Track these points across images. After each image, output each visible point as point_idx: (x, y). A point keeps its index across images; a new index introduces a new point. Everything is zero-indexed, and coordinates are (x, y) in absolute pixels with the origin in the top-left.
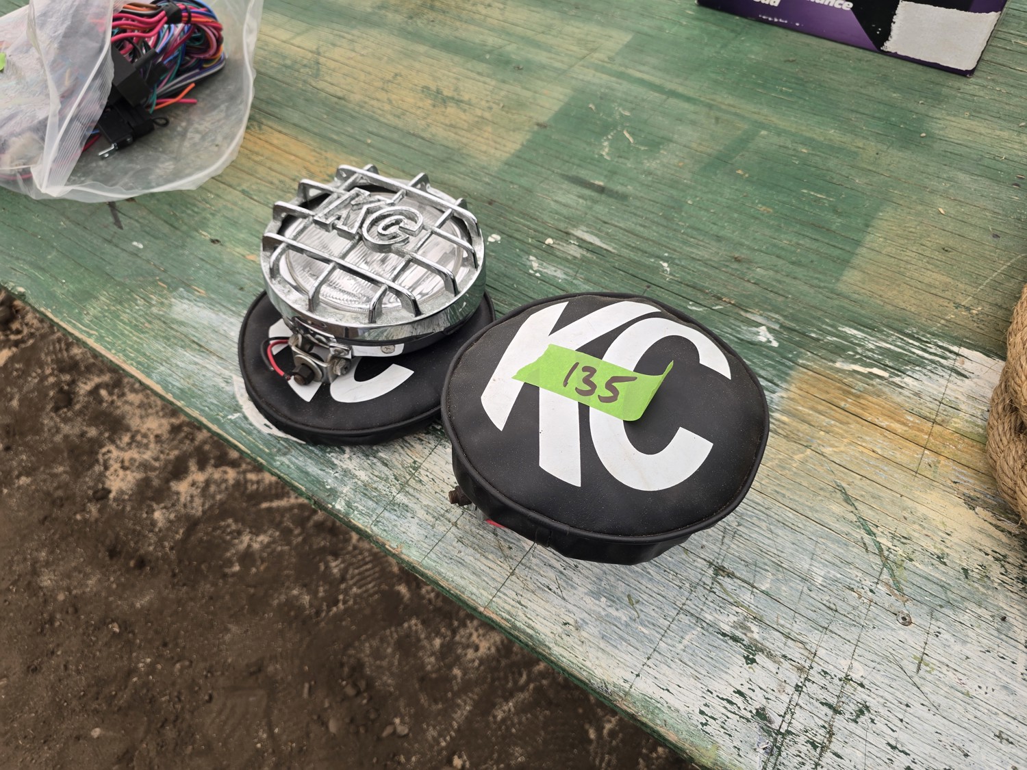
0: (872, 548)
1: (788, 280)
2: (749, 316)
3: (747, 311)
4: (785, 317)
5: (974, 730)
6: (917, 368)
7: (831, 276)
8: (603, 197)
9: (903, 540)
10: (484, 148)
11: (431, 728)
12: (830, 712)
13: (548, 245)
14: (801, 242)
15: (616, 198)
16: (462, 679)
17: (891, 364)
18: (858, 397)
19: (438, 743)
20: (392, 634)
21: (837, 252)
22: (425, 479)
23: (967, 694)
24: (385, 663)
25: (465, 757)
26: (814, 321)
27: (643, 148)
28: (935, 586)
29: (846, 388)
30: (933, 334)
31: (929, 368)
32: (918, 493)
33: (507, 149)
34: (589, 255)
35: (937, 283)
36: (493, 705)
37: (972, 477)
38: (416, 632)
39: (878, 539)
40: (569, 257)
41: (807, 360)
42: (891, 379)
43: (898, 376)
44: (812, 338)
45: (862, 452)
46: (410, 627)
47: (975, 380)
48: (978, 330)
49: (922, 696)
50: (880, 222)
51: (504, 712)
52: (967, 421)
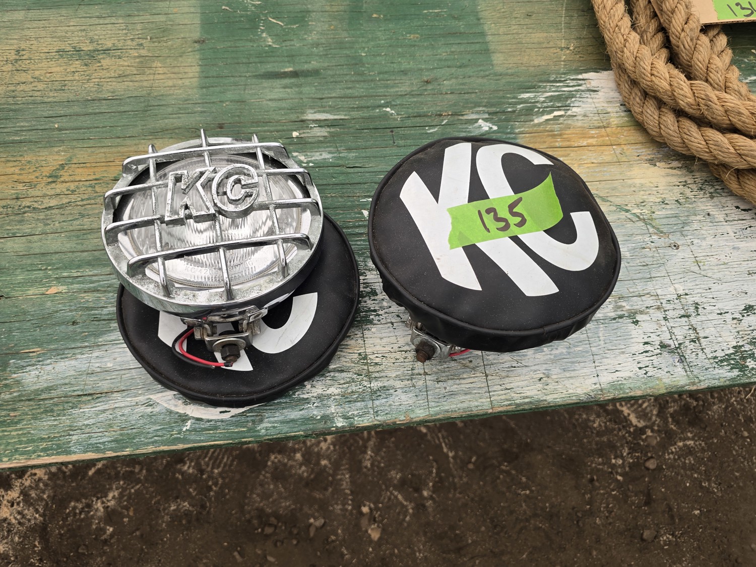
0: (635, 219)
1: (467, 80)
2: (466, 117)
3: (462, 115)
4: (485, 106)
5: (740, 279)
6: (573, 99)
7: (487, 64)
8: (302, 80)
9: (643, 204)
10: (170, 83)
11: (335, 506)
12: (686, 319)
13: (297, 137)
14: (453, 50)
15: (311, 76)
16: (330, 464)
17: (560, 105)
18: (561, 135)
19: (347, 510)
20: (265, 475)
21: (477, 47)
22: (377, 360)
23: (725, 264)
24: (275, 496)
25: (368, 503)
26: (503, 100)
27: (295, 27)
28: (673, 219)
29: (551, 133)
30: (564, 74)
31: (578, 96)
32: (628, 173)
33: (191, 75)
34: (332, 130)
35: (542, 40)
36: (360, 462)
37: (642, 148)
38: (279, 461)
39: (633, 212)
40: (321, 139)
41: (519, 128)
42: (567, 114)
43: (569, 110)
44: (510, 112)
45: (588, 167)
46: (273, 462)
47: (602, 90)
48: (582, 59)
49: (711, 279)
50: (482, 13)
51: (369, 460)
52: (617, 117)
